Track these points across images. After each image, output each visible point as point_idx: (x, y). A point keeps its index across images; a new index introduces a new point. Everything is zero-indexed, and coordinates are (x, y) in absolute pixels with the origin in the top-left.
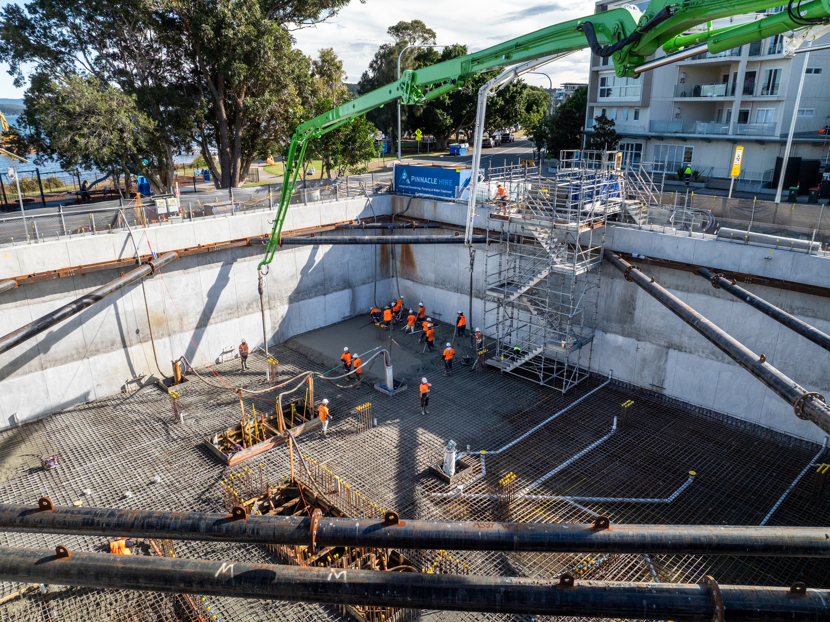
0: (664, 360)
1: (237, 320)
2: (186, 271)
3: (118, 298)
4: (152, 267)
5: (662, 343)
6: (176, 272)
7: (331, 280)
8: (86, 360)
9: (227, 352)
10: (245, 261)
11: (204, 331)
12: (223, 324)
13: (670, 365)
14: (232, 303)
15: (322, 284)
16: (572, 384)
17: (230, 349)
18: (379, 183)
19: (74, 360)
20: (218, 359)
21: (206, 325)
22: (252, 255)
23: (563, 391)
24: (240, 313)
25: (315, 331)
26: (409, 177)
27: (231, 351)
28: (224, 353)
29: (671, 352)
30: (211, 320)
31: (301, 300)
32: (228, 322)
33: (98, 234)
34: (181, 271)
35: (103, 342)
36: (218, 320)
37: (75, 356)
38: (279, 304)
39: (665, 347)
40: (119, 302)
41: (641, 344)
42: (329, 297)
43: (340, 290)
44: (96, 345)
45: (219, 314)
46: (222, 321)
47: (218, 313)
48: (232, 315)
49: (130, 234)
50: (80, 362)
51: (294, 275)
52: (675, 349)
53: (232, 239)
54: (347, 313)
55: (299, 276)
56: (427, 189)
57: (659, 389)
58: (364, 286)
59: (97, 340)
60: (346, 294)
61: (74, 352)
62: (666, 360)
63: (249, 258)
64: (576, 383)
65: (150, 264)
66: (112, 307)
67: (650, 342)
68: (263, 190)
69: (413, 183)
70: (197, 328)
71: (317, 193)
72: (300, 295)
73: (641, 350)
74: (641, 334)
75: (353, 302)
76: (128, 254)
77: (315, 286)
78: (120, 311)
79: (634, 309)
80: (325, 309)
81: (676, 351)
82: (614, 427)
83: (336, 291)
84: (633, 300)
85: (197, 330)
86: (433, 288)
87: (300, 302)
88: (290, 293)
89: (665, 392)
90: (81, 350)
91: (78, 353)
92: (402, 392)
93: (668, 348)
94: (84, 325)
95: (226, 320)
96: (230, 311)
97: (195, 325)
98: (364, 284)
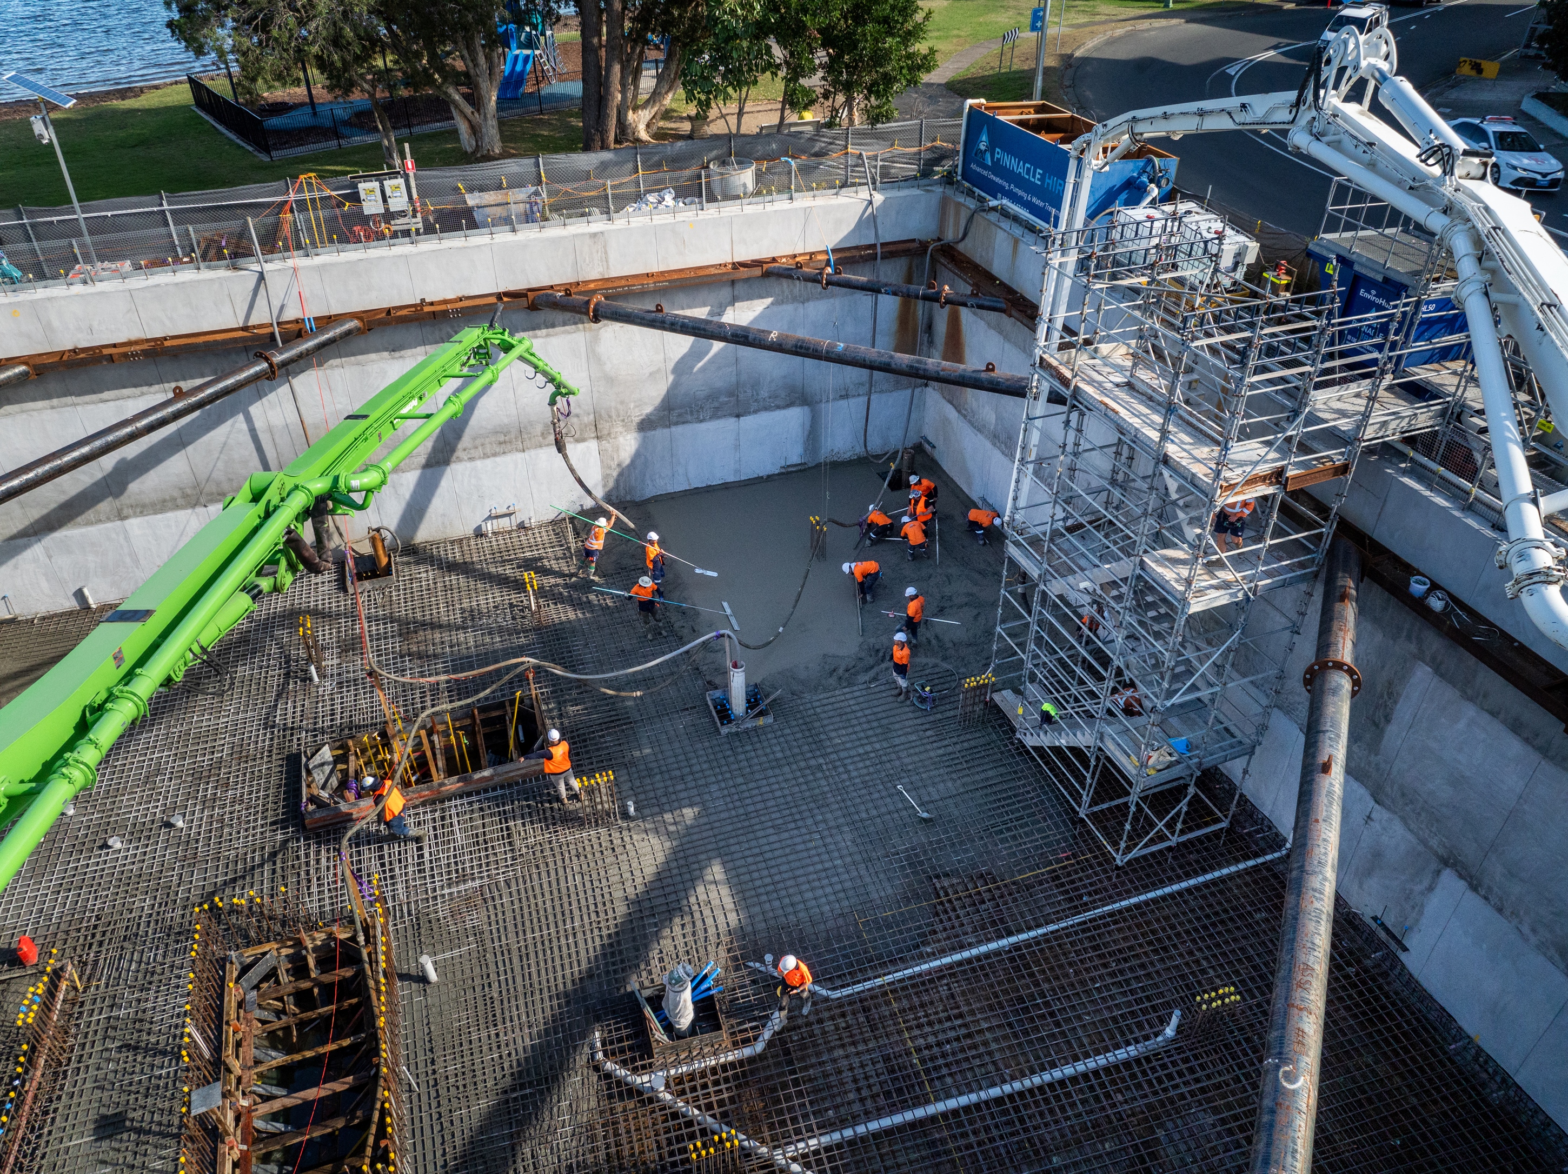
0: (1426, 883)
1: (520, 455)
2: (397, 354)
4: (271, 365)
6: (373, 356)
7: (756, 385)
8: (200, 510)
9: (497, 517)
10: (536, 337)
13: (1434, 902)
17: (504, 511)
18: (938, 143)
19: (177, 507)
20: (479, 527)
21: (447, 462)
22: (553, 326)
23: (1120, 860)
26: (991, 148)
27: (509, 515)
28: (490, 518)
29: (1448, 876)
30: (459, 453)
31: (677, 424)
32: (498, 459)
36: (474, 453)
37: (180, 501)
38: (620, 429)
39: (1436, 854)
40: (255, 410)
41: (1380, 814)
42: (748, 422)
43: (778, 407)
44: (218, 484)
45: (478, 442)
46: (486, 456)
47: (474, 439)
48: (509, 447)
49: (261, 277)
50: (189, 511)
51: (659, 370)
52: (1461, 877)
54: (795, 455)
55: (671, 378)
56: (1020, 193)
57: (1393, 945)
59: (218, 475)
61: (176, 494)
62: (1431, 889)
63: (544, 331)
65: (267, 359)
66: (241, 417)
67: (1404, 820)
69: (997, 168)
70: (428, 465)
73: (1376, 826)
74: (1388, 789)
75: (812, 436)
77: (712, 396)
79: (1388, 719)
80: (737, 447)
82: (1170, 1031)
83: (766, 409)
84: (1390, 695)
85: (429, 471)
87: (673, 429)
89: (1403, 959)
90: (189, 491)
91: (185, 496)
93: (1449, 861)
94: (190, 449)
95: (495, 455)
96: (502, 438)
97: (422, 460)
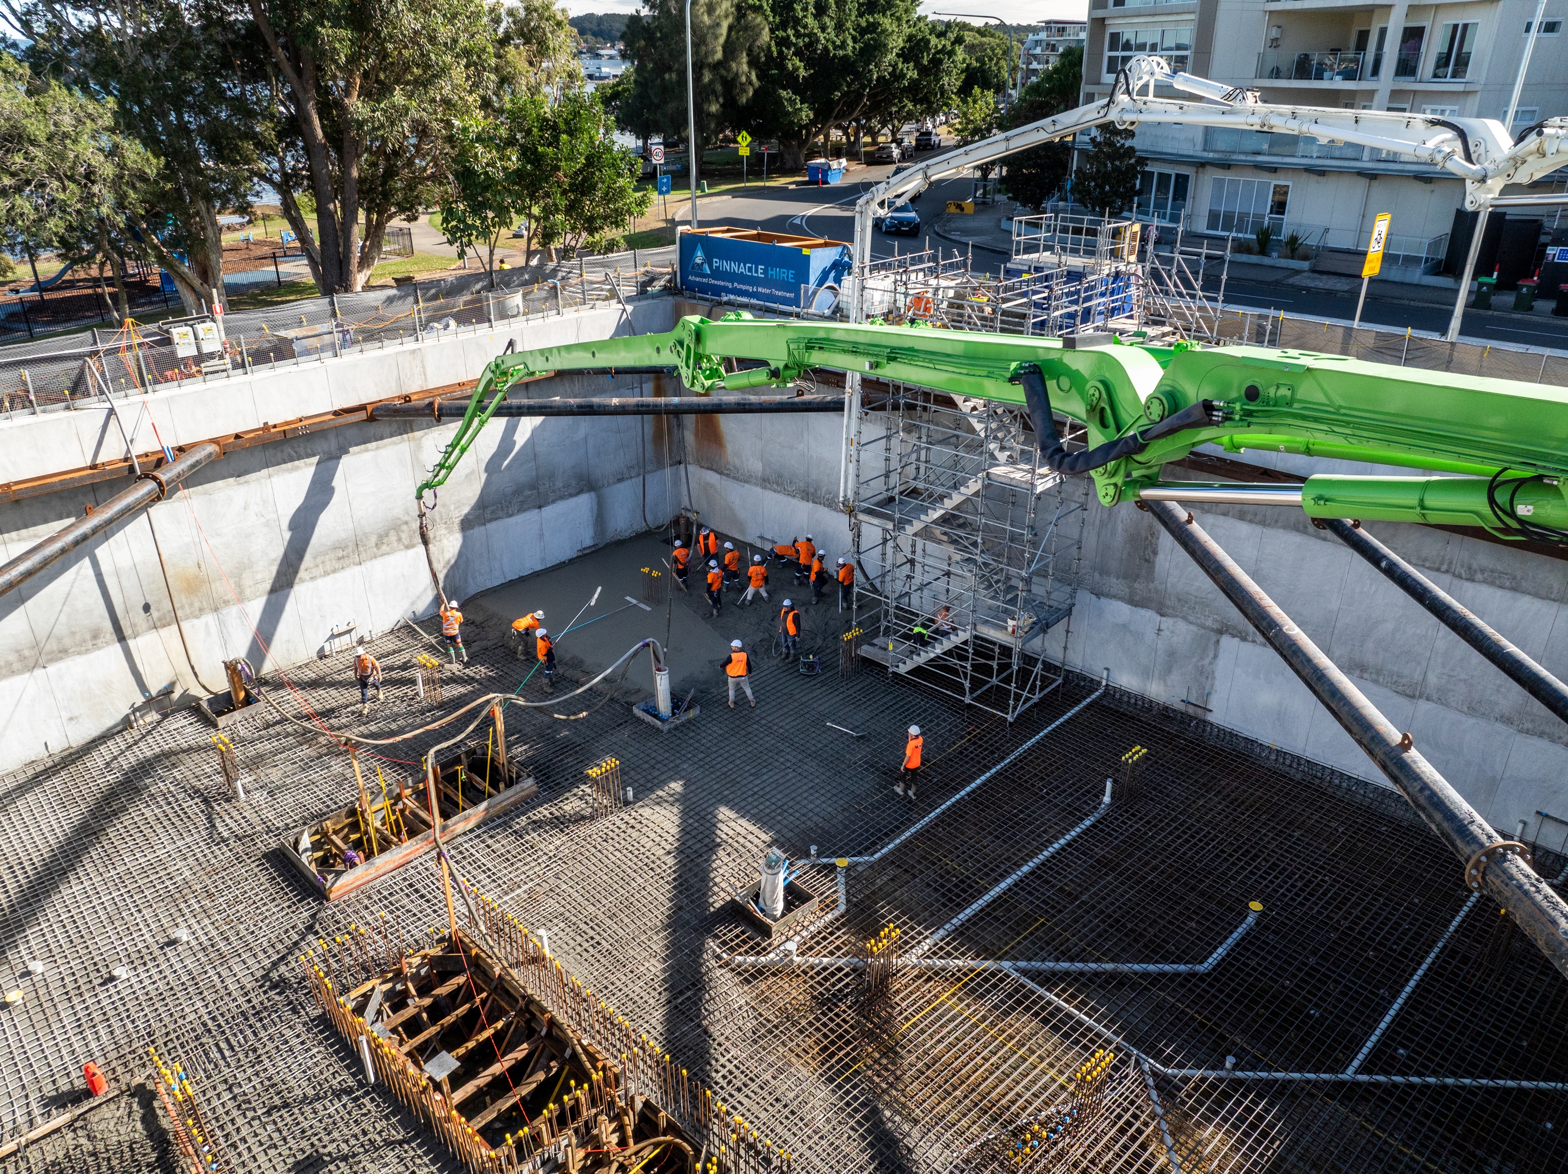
0: (1211, 655)
1: (357, 569)
2: (242, 479)
3: (98, 545)
4: (160, 484)
5: (1209, 623)
6: (220, 483)
7: (552, 477)
8: (39, 672)
9: (340, 635)
10: (367, 450)
11: (287, 596)
12: (328, 579)
13: (1223, 666)
14: (344, 535)
15: (533, 486)
16: (1028, 699)
17: (346, 628)
18: (649, 268)
19: (13, 673)
20: (322, 649)
21: (290, 585)
22: (382, 438)
23: (1010, 718)
24: (363, 556)
25: (522, 580)
26: (708, 260)
27: (349, 631)
28: (333, 636)
29: (1226, 640)
30: (302, 574)
31: (490, 521)
32: (337, 575)
33: (44, 411)
34: (231, 480)
35: (73, 634)
36: (315, 572)
37: (16, 666)
38: (444, 531)
39: (1213, 630)
40: (102, 552)
41: (1167, 623)
42: (548, 511)
43: (571, 496)
44: (60, 640)
45: (319, 560)
46: (326, 574)
47: (315, 558)
48: (347, 561)
49: (112, 411)
50: (27, 675)
51: (472, 472)
52: (1233, 636)
53: (336, 408)
54: (587, 538)
55: (484, 476)
56: (744, 287)
57: (1199, 711)
58: (621, 486)
59: (60, 630)
60: (583, 503)
61: (12, 657)
62: (1215, 657)
63: (374, 444)
64: (1036, 698)
65: (155, 478)
66: (86, 562)
67: (1184, 618)
68: (400, 298)
69: (717, 274)
70: (273, 591)
71: (516, 300)
72: (488, 511)
73: (1166, 633)
74: (1168, 602)
75: (600, 519)
76: (112, 452)
77: (518, 492)
78: (105, 568)
79: (1155, 553)
80: (541, 536)
81: (1236, 640)
82: (1107, 799)
83: (562, 498)
84: (1152, 535)
85: (274, 596)
86: (758, 490)
87: (488, 526)
88: (466, 510)
89: (1210, 718)
90: (27, 653)
91: (22, 658)
92: (689, 721)
93: (1220, 632)
94: (30, 604)
95: (334, 571)
96: (340, 554)
97: (268, 586)
98: (620, 480)
